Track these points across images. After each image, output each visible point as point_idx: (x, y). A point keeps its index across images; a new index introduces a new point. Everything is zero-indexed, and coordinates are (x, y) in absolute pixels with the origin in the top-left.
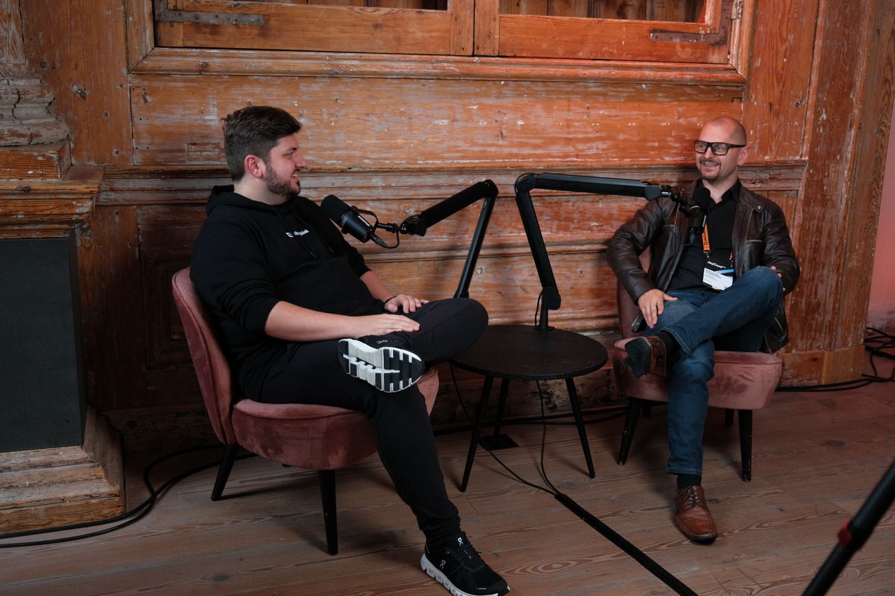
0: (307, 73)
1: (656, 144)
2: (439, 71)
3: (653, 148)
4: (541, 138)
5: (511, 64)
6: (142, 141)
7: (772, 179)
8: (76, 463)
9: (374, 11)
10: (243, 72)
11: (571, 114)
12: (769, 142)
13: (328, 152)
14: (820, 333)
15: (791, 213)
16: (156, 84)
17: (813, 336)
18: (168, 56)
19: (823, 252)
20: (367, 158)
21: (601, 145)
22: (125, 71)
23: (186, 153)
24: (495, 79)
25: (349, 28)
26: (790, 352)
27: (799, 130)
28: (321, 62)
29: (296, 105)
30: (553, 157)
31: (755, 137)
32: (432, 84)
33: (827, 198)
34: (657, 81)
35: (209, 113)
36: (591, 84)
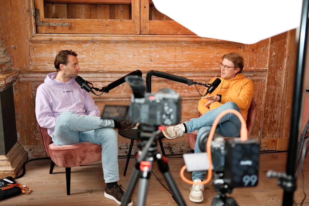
0: (84, 41)
1: (209, 63)
2: (128, 40)
3: (207, 65)
4: (165, 61)
5: (153, 37)
6: (33, 62)
7: (254, 76)
8: (3, 160)
9: (106, 21)
10: (63, 41)
11: (176, 53)
12: (253, 63)
13: (92, 66)
14: (276, 132)
15: (263, 88)
16: (37, 45)
17: (273, 133)
18: (40, 36)
19: (276, 102)
20: (105, 68)
21: (188, 64)
22: (27, 41)
23: (46, 66)
24: (148, 42)
25: (98, 26)
26: (264, 138)
27: (265, 59)
28: (89, 37)
29: (81, 51)
30: (170, 68)
31: (247, 61)
32: (126, 44)
33: (277, 83)
34: (208, 42)
35: (53, 53)
36: (183, 43)
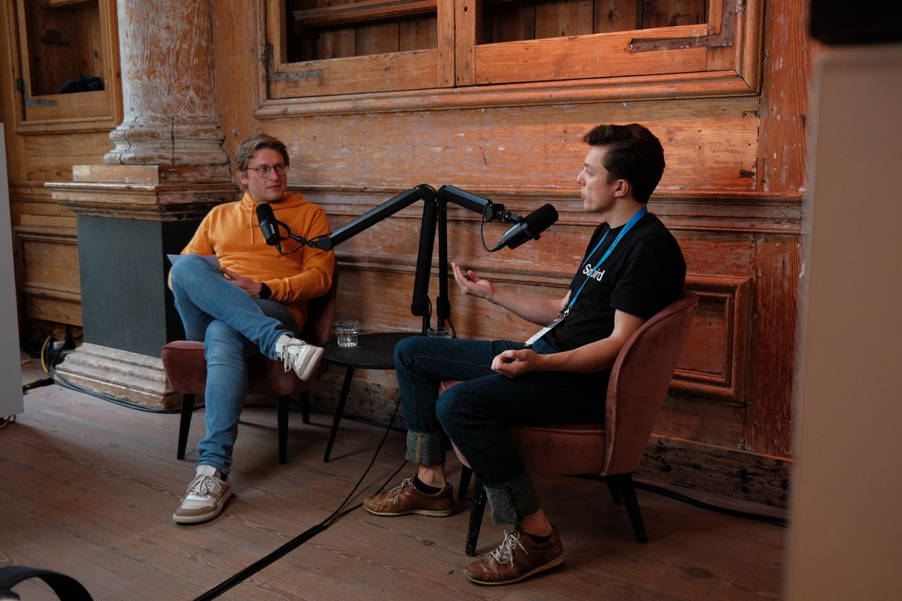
4: (520, 163)
9: (385, 57)
11: (548, 138)
18: (273, 105)
20: (384, 181)
24: (476, 107)
25: (370, 73)
30: (530, 184)
32: (427, 115)
36: (566, 106)
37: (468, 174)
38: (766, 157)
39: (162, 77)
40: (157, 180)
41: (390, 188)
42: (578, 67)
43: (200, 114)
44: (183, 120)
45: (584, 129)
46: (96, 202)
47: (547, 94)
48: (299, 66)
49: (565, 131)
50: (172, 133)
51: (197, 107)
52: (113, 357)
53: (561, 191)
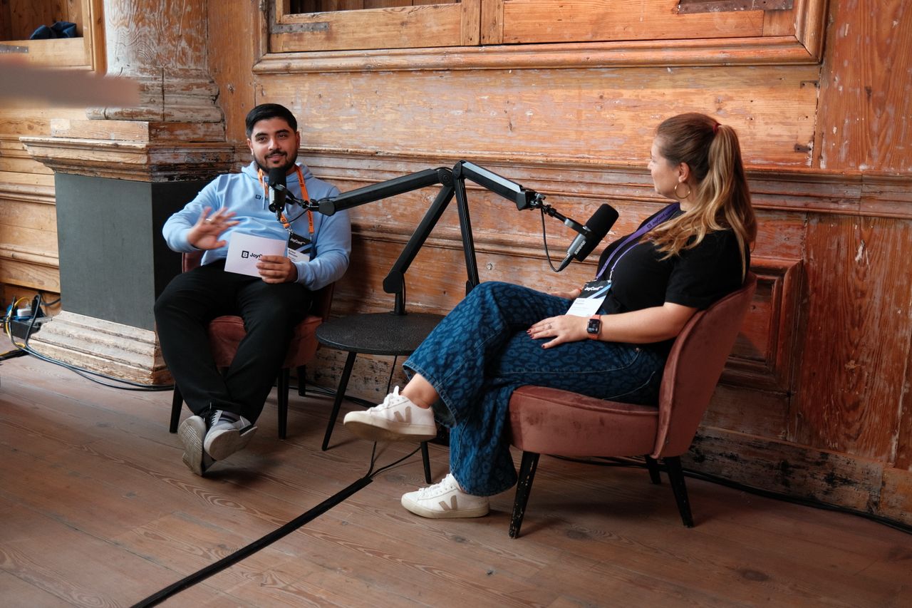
2: (448, 63)
5: (513, 51)
7: (868, 198)
8: (149, 343)
9: (402, 10)
11: (582, 104)
12: (867, 145)
18: (274, 59)
20: (397, 145)
21: (617, 141)
24: (502, 68)
25: (383, 27)
28: (362, 58)
29: (349, 96)
30: (562, 153)
31: (842, 136)
32: (447, 75)
36: (603, 70)
37: (492, 140)
38: (824, 131)
39: (152, 25)
40: (146, 138)
41: (403, 152)
42: (619, 28)
43: (193, 66)
44: (174, 72)
45: (622, 95)
46: (80, 160)
47: (583, 56)
48: (304, 18)
49: (601, 97)
50: (162, 86)
51: (190, 59)
52: (95, 327)
53: (596, 161)
